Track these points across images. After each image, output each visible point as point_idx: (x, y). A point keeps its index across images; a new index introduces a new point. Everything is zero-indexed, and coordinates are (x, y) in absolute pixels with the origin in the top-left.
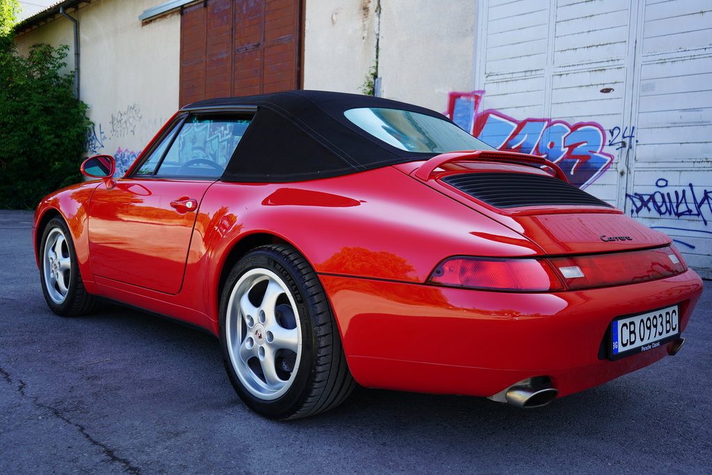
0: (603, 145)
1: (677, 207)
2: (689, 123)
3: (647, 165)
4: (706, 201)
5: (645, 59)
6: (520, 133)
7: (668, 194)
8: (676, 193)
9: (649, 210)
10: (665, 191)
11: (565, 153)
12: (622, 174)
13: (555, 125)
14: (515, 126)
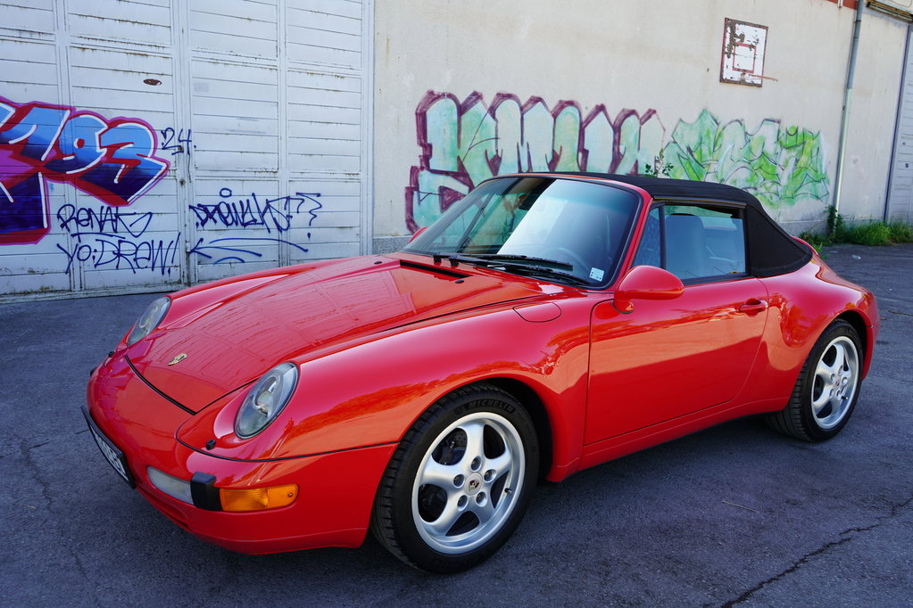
0: (155, 148)
1: (243, 217)
2: (248, 131)
3: (209, 174)
4: (268, 210)
5: (195, 54)
6: (21, 122)
7: (233, 204)
8: (241, 202)
9: (215, 222)
10: (229, 201)
11: (103, 155)
12: (182, 182)
13: (81, 116)
14: (12, 111)
